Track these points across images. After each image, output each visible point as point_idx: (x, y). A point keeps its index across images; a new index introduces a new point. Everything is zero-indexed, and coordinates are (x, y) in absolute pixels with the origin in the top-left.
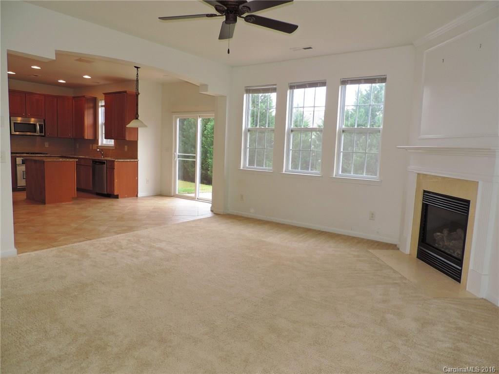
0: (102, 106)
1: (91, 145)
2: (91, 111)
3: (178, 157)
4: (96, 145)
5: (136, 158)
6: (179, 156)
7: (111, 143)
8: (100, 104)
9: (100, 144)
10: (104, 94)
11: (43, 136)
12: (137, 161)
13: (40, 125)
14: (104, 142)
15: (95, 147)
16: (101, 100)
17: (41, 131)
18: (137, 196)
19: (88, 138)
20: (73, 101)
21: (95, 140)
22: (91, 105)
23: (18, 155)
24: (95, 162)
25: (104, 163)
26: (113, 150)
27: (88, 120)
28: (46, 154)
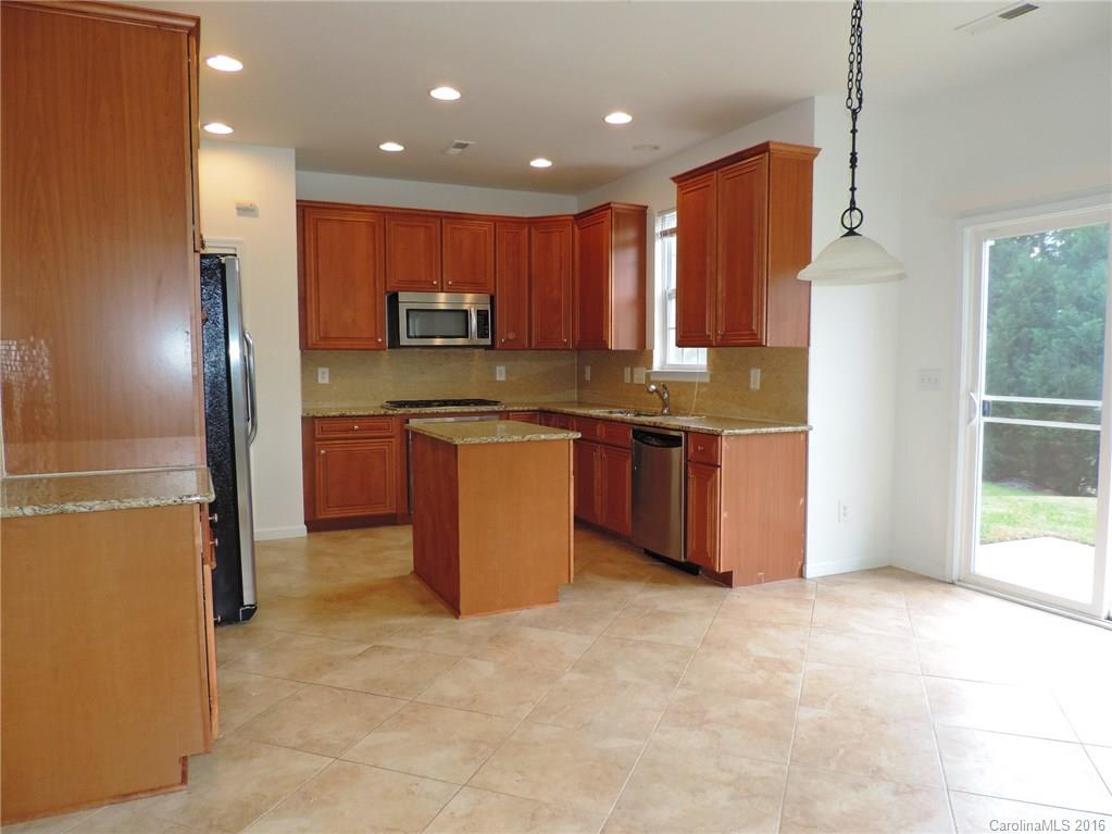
0: (665, 234)
1: (627, 371)
2: (630, 255)
3: (984, 414)
4: (645, 371)
5: (802, 418)
6: (988, 409)
7: (696, 359)
8: (658, 229)
9: (656, 366)
10: (674, 179)
11: (486, 347)
12: (806, 433)
13: (479, 313)
14: (672, 356)
15: (640, 375)
16: (663, 212)
17: (482, 334)
18: (802, 575)
19: (621, 348)
20: (576, 228)
21: (642, 352)
22: (631, 234)
23: (413, 410)
24: (643, 434)
25: (676, 441)
26: (705, 384)
27: (620, 286)
28: (496, 403)
